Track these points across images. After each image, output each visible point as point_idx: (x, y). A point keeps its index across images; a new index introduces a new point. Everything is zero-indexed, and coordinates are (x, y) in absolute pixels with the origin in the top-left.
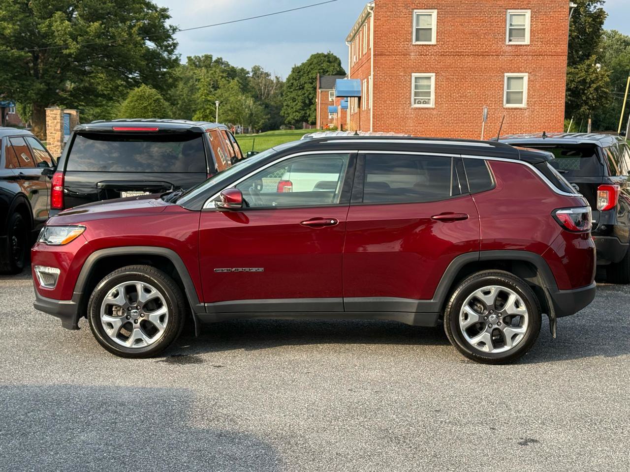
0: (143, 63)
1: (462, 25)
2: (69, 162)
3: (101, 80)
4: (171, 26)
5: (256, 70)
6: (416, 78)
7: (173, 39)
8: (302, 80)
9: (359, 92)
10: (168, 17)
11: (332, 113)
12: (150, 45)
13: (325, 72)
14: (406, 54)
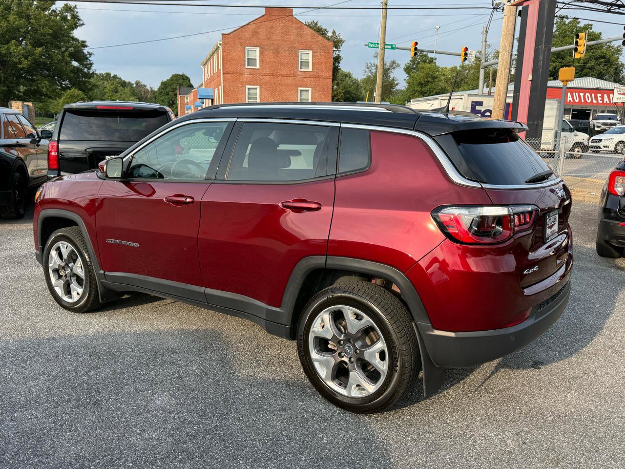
0: (72, 75)
1: (273, 57)
2: (61, 135)
3: (44, 85)
4: (88, 52)
5: (137, 83)
6: (249, 88)
7: (90, 61)
8: (168, 90)
9: (212, 96)
10: (86, 46)
11: (187, 109)
12: (75, 64)
13: (181, 85)
14: (242, 74)
